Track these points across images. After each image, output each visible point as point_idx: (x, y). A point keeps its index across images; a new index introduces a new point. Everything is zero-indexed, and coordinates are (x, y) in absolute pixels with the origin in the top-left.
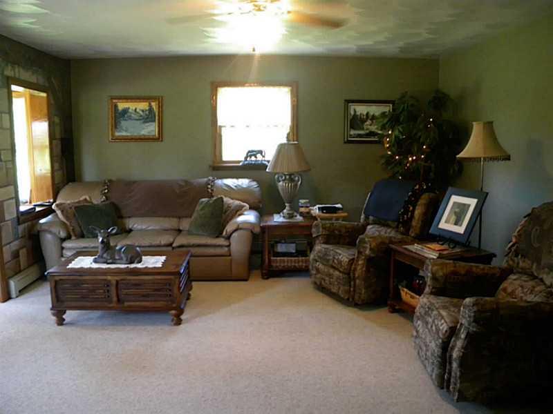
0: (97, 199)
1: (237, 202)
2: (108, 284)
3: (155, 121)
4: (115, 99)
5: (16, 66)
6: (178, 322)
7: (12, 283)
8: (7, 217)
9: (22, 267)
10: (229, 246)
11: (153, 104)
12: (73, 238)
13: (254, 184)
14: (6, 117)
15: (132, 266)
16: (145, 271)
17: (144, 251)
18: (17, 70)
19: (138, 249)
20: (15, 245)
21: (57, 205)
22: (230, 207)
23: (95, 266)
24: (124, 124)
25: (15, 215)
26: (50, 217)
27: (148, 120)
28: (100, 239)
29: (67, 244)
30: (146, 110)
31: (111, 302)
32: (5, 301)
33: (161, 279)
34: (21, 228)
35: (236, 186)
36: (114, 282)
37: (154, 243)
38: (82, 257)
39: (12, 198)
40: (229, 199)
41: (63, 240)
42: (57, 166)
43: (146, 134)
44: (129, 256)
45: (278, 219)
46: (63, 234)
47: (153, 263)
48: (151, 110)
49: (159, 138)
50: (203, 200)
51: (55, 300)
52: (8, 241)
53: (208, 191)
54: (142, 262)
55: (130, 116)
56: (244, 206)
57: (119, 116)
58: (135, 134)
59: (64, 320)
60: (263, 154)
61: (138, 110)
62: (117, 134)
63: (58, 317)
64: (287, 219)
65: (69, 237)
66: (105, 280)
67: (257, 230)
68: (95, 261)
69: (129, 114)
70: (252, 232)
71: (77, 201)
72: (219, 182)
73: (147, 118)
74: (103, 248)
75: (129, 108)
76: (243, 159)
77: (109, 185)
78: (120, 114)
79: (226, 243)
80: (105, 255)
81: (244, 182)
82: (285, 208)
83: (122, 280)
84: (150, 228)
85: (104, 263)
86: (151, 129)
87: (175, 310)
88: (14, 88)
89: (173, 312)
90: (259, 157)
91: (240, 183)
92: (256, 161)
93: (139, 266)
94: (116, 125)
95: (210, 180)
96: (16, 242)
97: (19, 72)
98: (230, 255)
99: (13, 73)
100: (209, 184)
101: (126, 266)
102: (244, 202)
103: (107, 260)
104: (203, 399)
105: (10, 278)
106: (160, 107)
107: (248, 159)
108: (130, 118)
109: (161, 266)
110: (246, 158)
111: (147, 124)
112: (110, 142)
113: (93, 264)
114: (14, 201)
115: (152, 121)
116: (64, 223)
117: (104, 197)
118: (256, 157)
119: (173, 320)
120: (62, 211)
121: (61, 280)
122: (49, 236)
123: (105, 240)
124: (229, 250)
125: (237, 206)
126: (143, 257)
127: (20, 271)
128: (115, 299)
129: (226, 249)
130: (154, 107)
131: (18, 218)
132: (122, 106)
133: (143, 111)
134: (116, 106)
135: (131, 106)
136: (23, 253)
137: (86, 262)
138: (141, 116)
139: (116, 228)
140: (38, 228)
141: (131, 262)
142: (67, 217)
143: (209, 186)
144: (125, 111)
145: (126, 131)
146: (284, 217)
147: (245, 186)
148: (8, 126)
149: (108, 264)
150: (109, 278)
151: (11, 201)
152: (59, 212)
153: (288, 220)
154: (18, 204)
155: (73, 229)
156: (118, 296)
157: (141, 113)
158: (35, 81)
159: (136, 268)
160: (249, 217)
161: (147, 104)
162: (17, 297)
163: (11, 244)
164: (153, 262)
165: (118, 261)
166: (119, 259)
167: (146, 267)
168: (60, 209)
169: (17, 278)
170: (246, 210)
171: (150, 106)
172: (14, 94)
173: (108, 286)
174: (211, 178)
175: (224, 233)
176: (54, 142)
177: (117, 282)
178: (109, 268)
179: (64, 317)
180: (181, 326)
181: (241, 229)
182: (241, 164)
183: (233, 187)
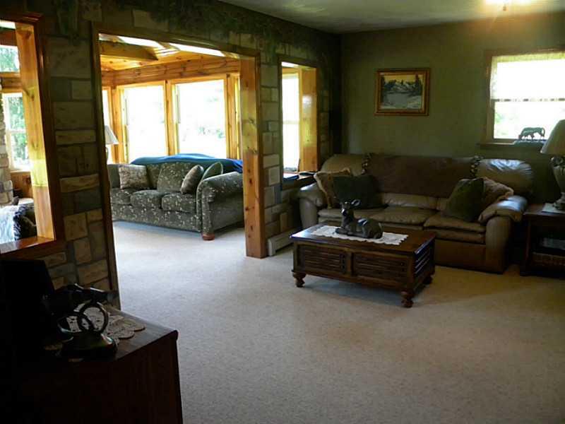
0: (357, 171)
1: (501, 186)
2: (344, 255)
3: (421, 94)
4: (382, 71)
5: (287, 45)
6: (408, 304)
7: (270, 243)
8: (271, 183)
9: (282, 230)
10: (484, 233)
11: (420, 76)
12: (329, 207)
13: (526, 167)
14: (275, 91)
15: (370, 241)
16: (382, 247)
17: (386, 227)
18: (287, 49)
19: (380, 224)
20: (276, 209)
21: (318, 175)
22: (492, 190)
23: (336, 236)
24: (390, 97)
25: (279, 181)
26: (311, 185)
27: (414, 93)
28: (343, 210)
29: (322, 213)
30: (413, 83)
31: (345, 273)
32: (262, 257)
33: (395, 258)
34: (283, 194)
35: (502, 168)
36: (350, 254)
37: (404, 221)
38: (328, 227)
39: (277, 166)
40: (493, 182)
41: (319, 209)
42: (323, 137)
43: (412, 107)
44: (369, 231)
45: (549, 209)
46: (319, 203)
47: (392, 241)
48: (417, 81)
49: (425, 112)
50: (463, 180)
51: (296, 263)
52: (270, 205)
53: (471, 171)
54: (382, 239)
55: (397, 89)
56: (507, 191)
57: (385, 89)
58: (401, 108)
59: (303, 283)
60: (543, 132)
61: (404, 83)
62: (383, 107)
63: (298, 279)
64: (560, 210)
65: (324, 207)
66: (341, 251)
67: (518, 218)
68: (337, 231)
69: (395, 87)
70: (512, 220)
71: (338, 172)
72: (486, 162)
73: (414, 91)
74: (345, 220)
75: (395, 81)
76: (517, 138)
77: (370, 158)
78: (386, 86)
79: (481, 229)
80: (347, 227)
81: (514, 164)
82: (560, 198)
83: (357, 253)
84: (406, 205)
85: (344, 234)
86: (417, 103)
87: (406, 291)
88: (284, 64)
89: (404, 293)
90: (537, 136)
91: (509, 165)
92: (533, 140)
93: (377, 241)
94: (382, 99)
95: (474, 159)
96: (278, 206)
97: (289, 50)
98: (484, 243)
99: (284, 50)
100: (472, 164)
101: (364, 240)
102: (508, 186)
103: (348, 231)
104: (401, 387)
105: (269, 238)
106: (428, 79)
107: (523, 138)
108: (396, 91)
109: (398, 244)
110: (521, 136)
111: (414, 98)
112: (376, 115)
113: (335, 234)
114: (278, 168)
115: (417, 94)
116: (323, 193)
117: (364, 170)
118: (533, 136)
119: (403, 302)
120: (322, 182)
121: (303, 245)
122: (308, 204)
123: (347, 212)
124: (484, 238)
125: (500, 189)
126: (384, 233)
127: (279, 233)
128: (349, 270)
129: (480, 236)
130: (421, 80)
131: (281, 184)
132: (388, 78)
133: (409, 84)
134: (383, 79)
135: (398, 78)
136: (283, 216)
137: (329, 231)
138: (407, 89)
139: (359, 200)
140: (298, 195)
141: (370, 237)
142: (325, 187)
143: (473, 166)
144: (392, 84)
145: (392, 104)
146: (557, 207)
147: (513, 168)
148: (277, 99)
149: (349, 235)
150: (346, 249)
151: (275, 168)
152: (319, 182)
153: (560, 212)
154: (282, 171)
155: (330, 199)
156: (352, 268)
157: (407, 85)
158: (305, 57)
159: (373, 243)
160: (512, 203)
161: (414, 76)
162: (273, 255)
163: (274, 208)
164: (392, 239)
165: (358, 235)
166: (359, 232)
167: (384, 244)
168: (320, 179)
169: (276, 238)
170: (510, 195)
171: (417, 78)
172: (283, 70)
173: (344, 257)
174: (477, 157)
175: (480, 217)
176: (322, 114)
177: (353, 254)
178: (348, 240)
179: (304, 279)
180: (412, 308)
181: (499, 216)
182: (513, 143)
183: (500, 168)
